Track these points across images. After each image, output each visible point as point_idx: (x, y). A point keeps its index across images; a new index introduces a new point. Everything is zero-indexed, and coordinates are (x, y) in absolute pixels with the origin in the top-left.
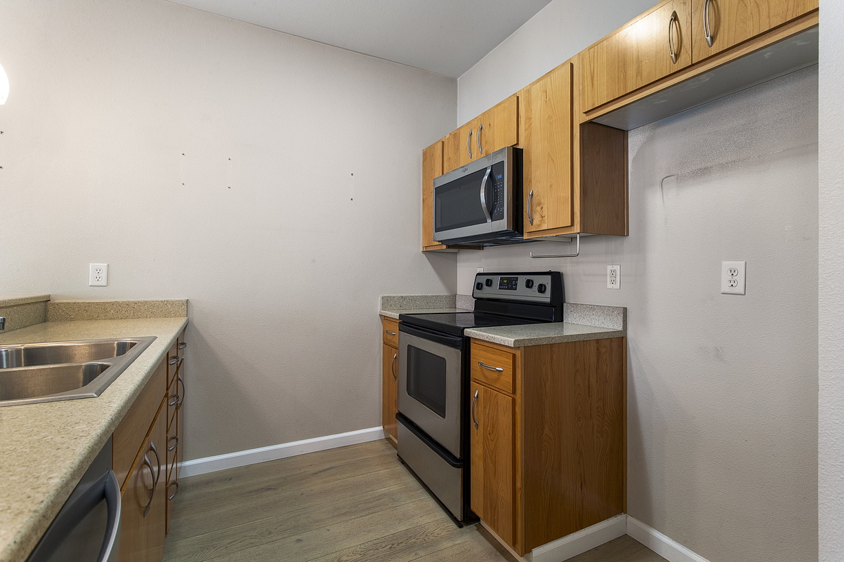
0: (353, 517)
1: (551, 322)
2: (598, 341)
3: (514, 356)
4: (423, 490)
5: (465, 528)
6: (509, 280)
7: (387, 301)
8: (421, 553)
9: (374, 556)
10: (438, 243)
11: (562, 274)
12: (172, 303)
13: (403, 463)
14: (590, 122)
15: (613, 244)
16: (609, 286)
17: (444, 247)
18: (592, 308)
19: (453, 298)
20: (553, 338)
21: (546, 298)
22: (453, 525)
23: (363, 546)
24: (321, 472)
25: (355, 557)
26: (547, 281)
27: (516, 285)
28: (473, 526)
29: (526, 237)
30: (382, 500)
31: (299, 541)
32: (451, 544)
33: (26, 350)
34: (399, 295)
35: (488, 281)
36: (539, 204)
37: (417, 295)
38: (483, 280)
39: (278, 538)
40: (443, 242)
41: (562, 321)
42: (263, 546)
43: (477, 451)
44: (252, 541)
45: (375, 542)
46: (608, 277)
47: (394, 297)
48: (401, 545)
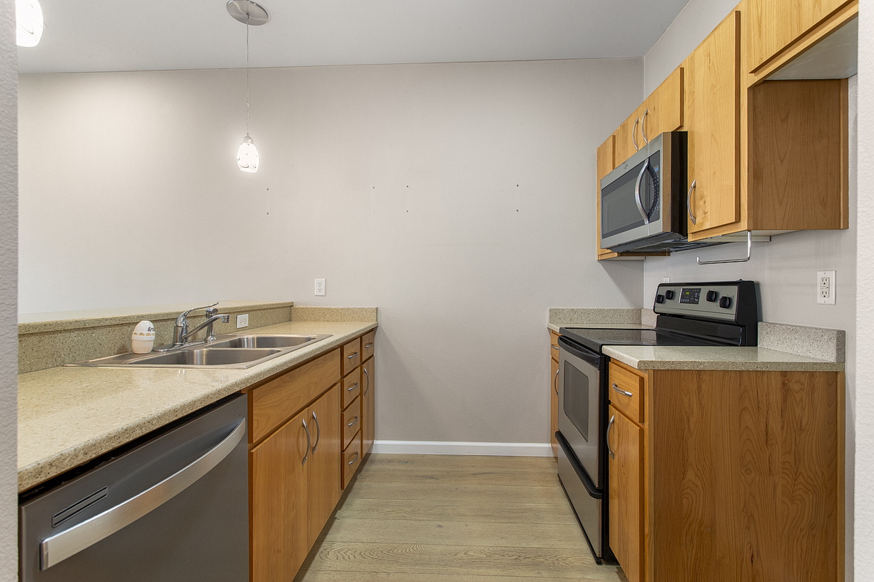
0: (493, 521)
1: (737, 346)
2: (784, 374)
3: (642, 380)
4: (573, 516)
5: (604, 567)
6: (691, 291)
7: (554, 314)
8: (545, 574)
9: (498, 561)
10: (609, 251)
11: (758, 284)
12: (366, 310)
13: (562, 485)
14: (764, 82)
15: (827, 241)
16: (820, 300)
17: (616, 254)
18: (794, 330)
19: (638, 312)
20: (700, 363)
21: (730, 314)
22: (591, 559)
23: (491, 549)
24: (480, 474)
25: (481, 556)
26: (733, 292)
27: (698, 298)
28: (614, 568)
29: (690, 239)
30: (526, 514)
31: (440, 526)
32: (580, 576)
33: (258, 338)
34: (570, 308)
35: (668, 292)
36: (702, 197)
37: (590, 308)
38: (663, 292)
39: (425, 519)
40: (612, 248)
41: (756, 345)
42: (411, 522)
43: (614, 484)
44: (405, 515)
45: (504, 549)
46: (819, 288)
47: (563, 310)
48: (527, 560)
